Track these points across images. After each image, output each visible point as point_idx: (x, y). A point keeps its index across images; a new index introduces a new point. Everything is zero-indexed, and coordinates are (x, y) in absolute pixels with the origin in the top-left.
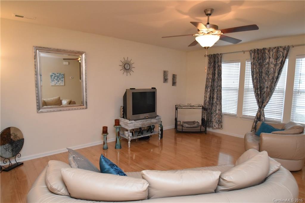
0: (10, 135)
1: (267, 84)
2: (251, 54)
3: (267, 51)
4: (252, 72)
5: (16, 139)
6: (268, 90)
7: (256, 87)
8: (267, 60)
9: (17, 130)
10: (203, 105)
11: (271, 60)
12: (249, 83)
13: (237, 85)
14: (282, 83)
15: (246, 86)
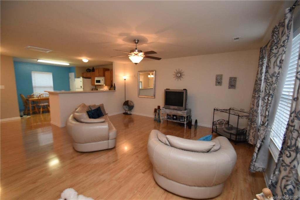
0: (128, 103)
5: (130, 105)
9: (132, 102)
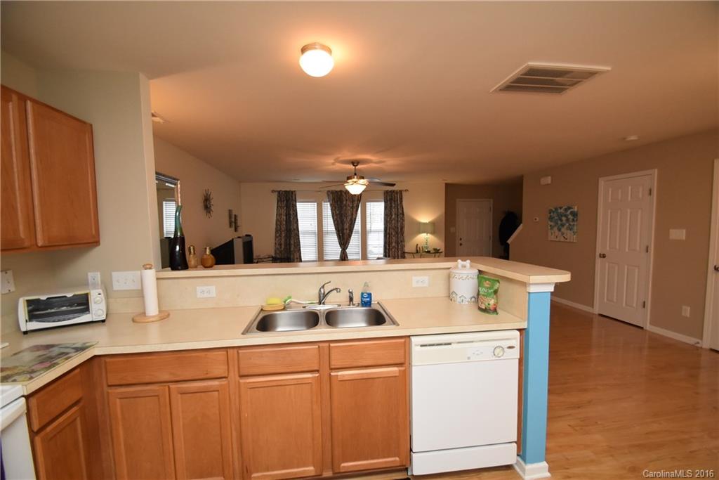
1: (347, 226)
2: (328, 195)
3: (343, 194)
4: (333, 214)
6: (348, 231)
7: (337, 229)
8: (345, 203)
10: (274, 255)
11: (348, 202)
12: (329, 225)
13: (315, 227)
14: (358, 226)
15: (325, 228)
